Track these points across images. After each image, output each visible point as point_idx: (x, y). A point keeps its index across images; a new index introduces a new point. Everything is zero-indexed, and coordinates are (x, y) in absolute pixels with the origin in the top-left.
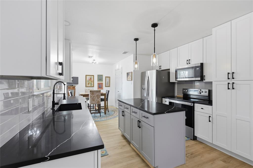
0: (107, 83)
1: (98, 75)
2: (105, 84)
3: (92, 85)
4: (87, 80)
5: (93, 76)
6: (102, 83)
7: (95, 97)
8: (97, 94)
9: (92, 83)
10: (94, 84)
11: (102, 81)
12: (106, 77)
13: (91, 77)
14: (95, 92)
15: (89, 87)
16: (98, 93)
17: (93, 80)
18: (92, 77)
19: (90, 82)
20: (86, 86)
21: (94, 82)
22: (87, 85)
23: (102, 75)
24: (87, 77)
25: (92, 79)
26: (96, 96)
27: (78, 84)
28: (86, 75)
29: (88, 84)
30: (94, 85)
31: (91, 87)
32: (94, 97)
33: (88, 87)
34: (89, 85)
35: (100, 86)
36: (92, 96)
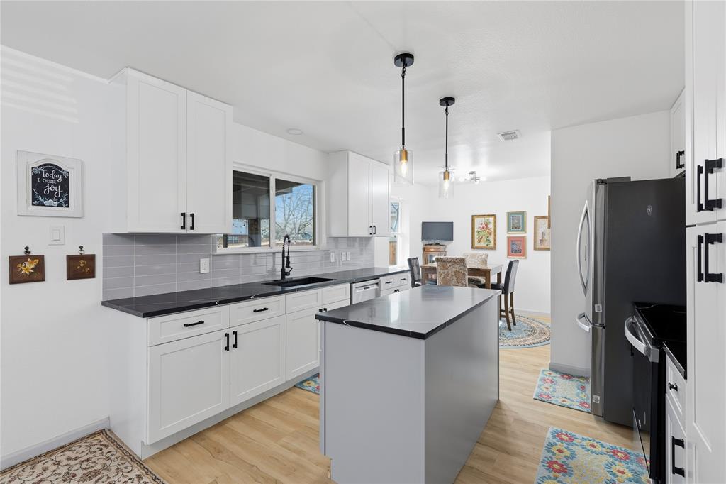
0: (539, 237)
1: (509, 214)
2: (535, 242)
3: (491, 245)
4: (476, 230)
5: (494, 216)
6: (523, 237)
7: (450, 275)
8: (454, 269)
9: (491, 238)
10: (495, 240)
11: (523, 230)
12: (537, 218)
13: (488, 220)
14: (449, 262)
15: (482, 248)
16: (457, 266)
17: (492, 230)
18: (491, 219)
19: (484, 234)
20: (473, 247)
21: (495, 235)
22: (476, 244)
23: (523, 213)
24: (477, 220)
25: (491, 226)
26: (453, 274)
27: (451, 239)
28: (473, 216)
29: (479, 241)
30: (495, 244)
31: (487, 248)
32: (448, 275)
33: (478, 248)
34: (483, 244)
35: (516, 247)
36: (442, 271)
